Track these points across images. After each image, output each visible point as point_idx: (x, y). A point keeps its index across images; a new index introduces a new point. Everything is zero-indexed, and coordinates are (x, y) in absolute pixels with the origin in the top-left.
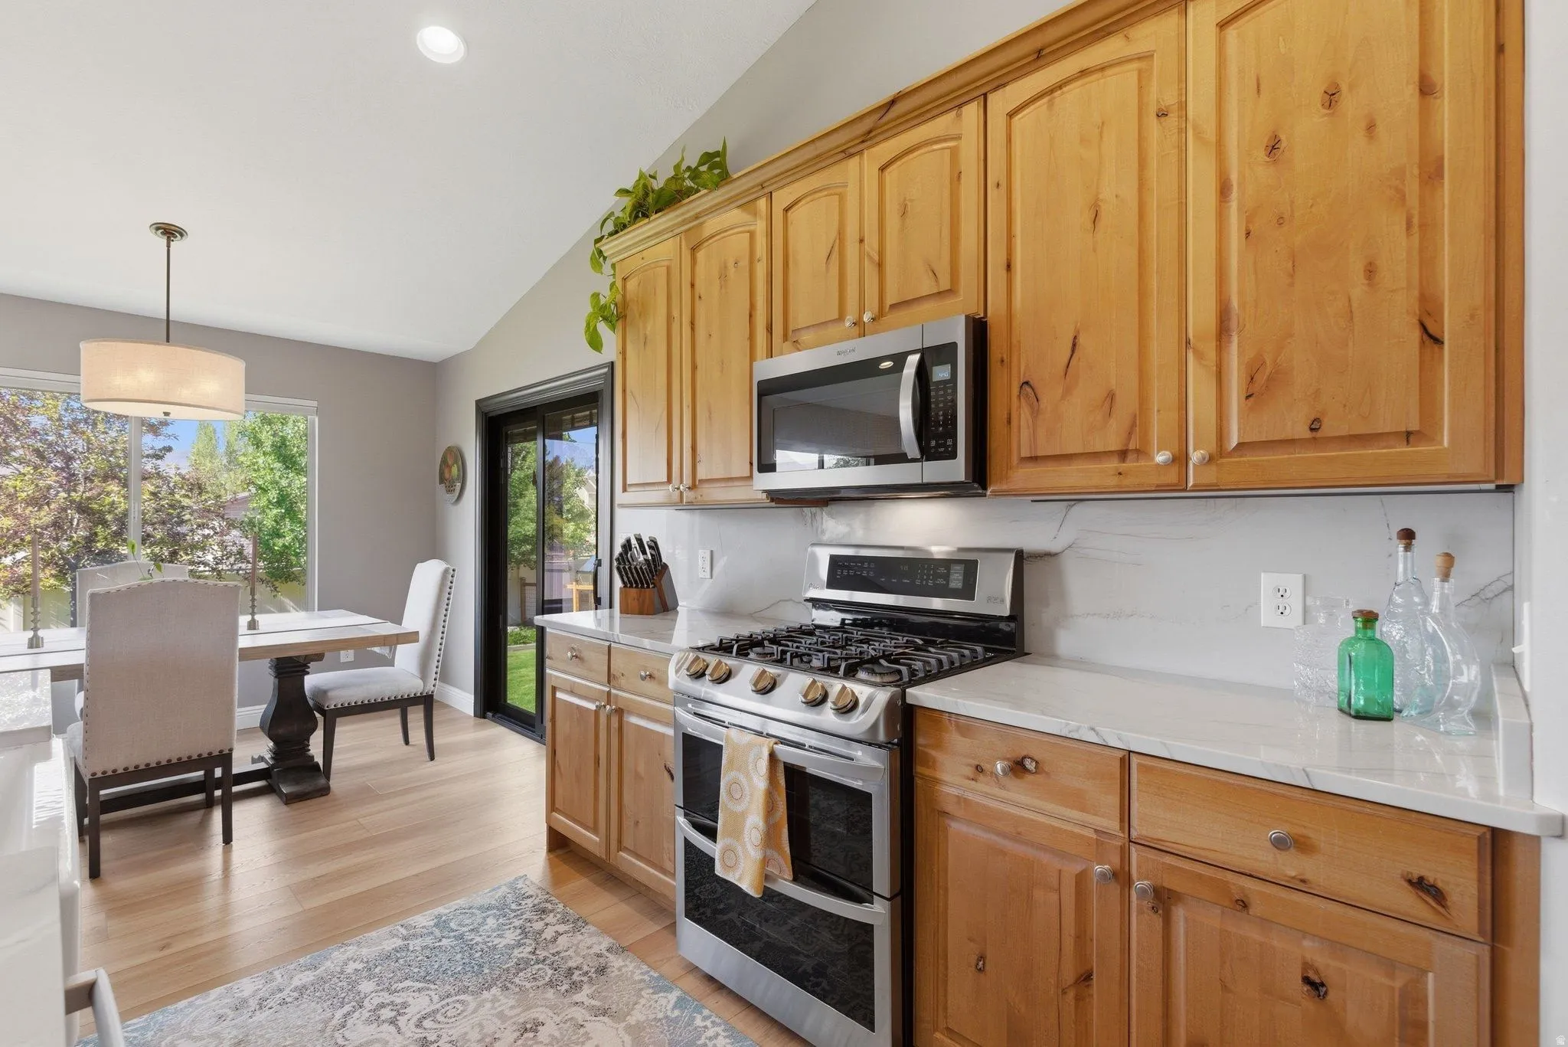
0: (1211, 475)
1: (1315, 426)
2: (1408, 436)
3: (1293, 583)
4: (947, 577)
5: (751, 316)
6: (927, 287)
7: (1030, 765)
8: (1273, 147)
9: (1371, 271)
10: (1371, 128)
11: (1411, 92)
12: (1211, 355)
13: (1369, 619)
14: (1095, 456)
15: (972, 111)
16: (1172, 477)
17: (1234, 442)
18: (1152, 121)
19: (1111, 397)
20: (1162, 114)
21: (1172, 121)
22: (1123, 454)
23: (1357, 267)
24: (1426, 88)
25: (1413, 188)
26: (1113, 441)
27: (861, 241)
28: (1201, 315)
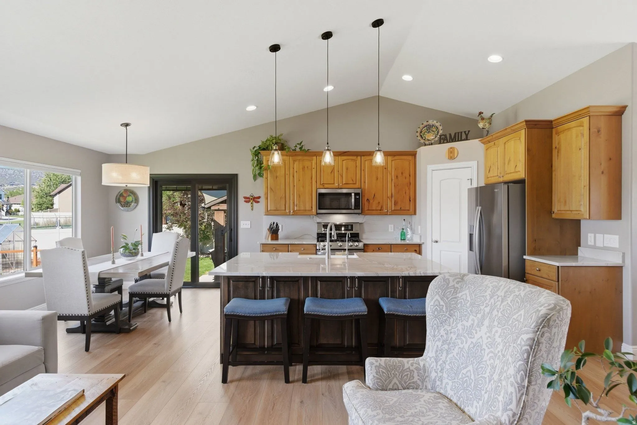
0: (391, 213)
1: (401, 208)
2: (408, 210)
3: (393, 226)
4: (348, 227)
5: (311, 178)
6: (351, 182)
7: (380, 248)
8: (397, 177)
9: (405, 193)
10: (405, 178)
11: (409, 176)
12: (391, 198)
13: (403, 229)
14: (377, 210)
15: (359, 158)
16: (386, 213)
17: (393, 209)
18: (384, 169)
19: (379, 203)
20: (385, 168)
21: (386, 169)
22: (380, 210)
23: (404, 192)
24: (410, 176)
25: (409, 185)
26: (380, 208)
27: (339, 171)
28: (389, 195)
